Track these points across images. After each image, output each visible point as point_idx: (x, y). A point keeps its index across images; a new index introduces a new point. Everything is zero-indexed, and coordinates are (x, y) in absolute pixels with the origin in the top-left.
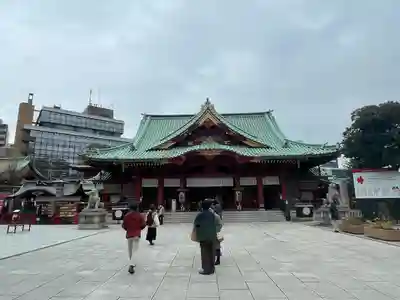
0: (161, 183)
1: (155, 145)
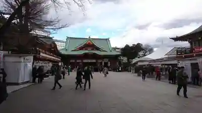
0: (76, 61)
1: (73, 49)
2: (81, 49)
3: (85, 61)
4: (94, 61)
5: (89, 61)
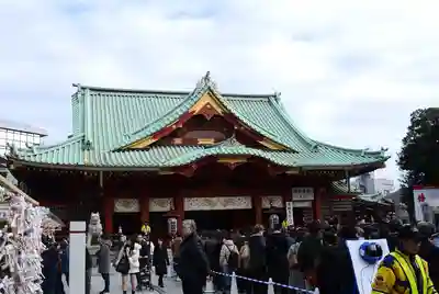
1: (125, 142)
2: (164, 138)
3: (194, 204)
4: (242, 203)
5: (219, 204)
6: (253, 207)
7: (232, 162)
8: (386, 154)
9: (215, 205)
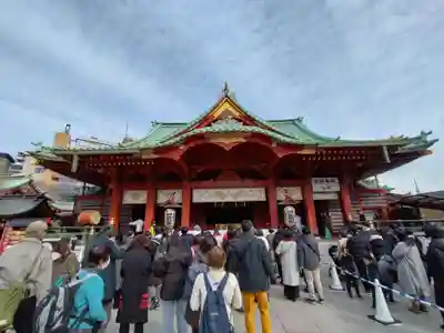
4: (255, 194)
5: (229, 196)
6: (267, 197)
7: (227, 141)
8: (429, 138)
9: (226, 196)
